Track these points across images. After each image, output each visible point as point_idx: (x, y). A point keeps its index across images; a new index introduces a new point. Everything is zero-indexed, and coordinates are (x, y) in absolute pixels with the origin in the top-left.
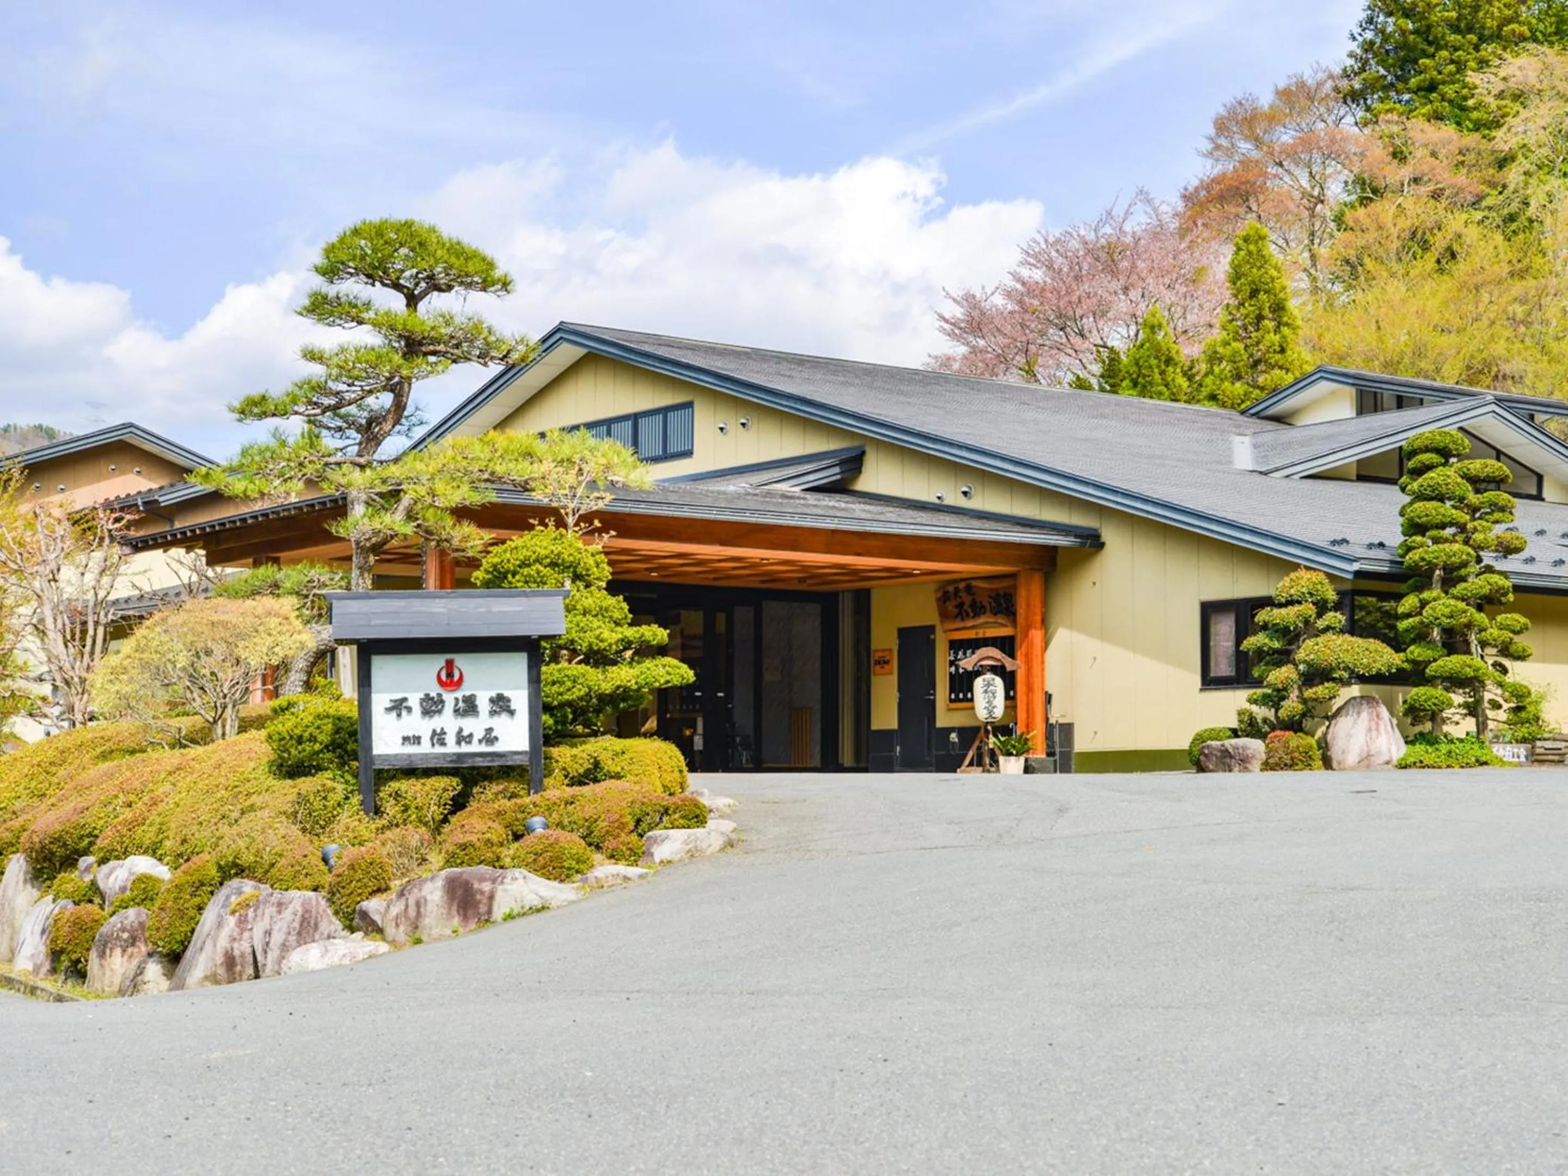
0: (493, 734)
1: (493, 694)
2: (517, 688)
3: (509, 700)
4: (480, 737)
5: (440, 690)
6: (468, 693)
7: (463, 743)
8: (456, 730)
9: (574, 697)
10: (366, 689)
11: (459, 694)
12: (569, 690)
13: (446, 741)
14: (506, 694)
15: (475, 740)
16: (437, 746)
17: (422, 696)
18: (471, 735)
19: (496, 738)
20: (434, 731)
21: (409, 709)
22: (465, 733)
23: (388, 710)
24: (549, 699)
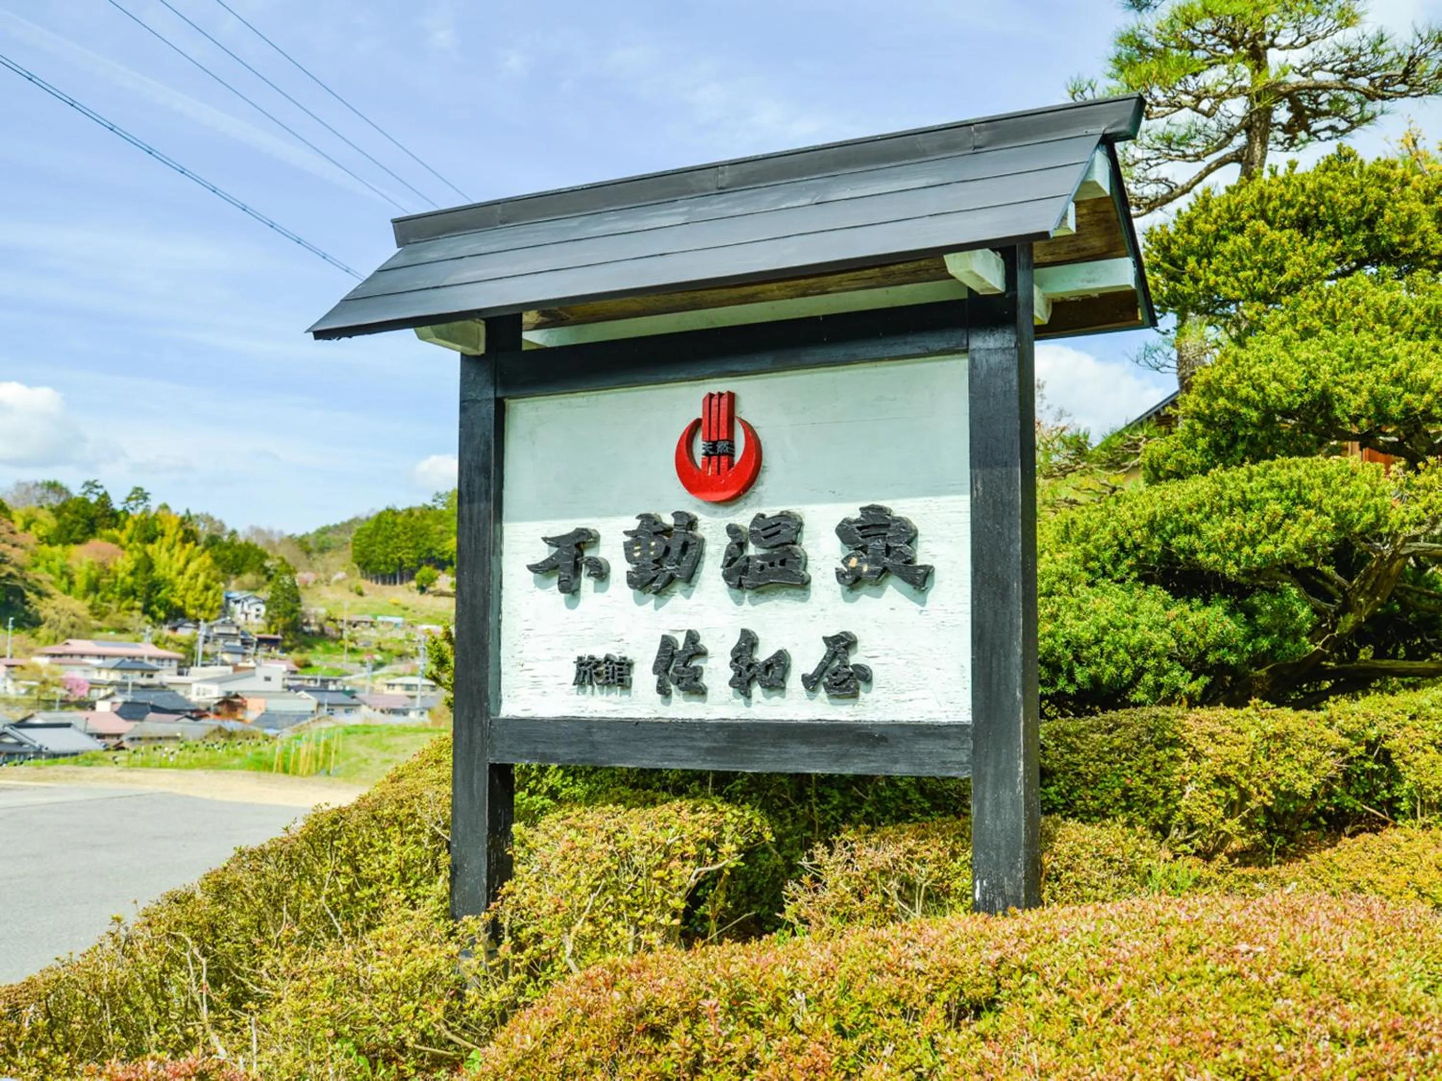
0: (854, 659)
1: (853, 512)
2: (935, 489)
3: (909, 534)
4: (810, 668)
5: (689, 504)
6: (771, 511)
7: (756, 690)
8: (733, 639)
9: (1288, 545)
10: (483, 507)
11: (743, 518)
12: (1273, 528)
13: (706, 680)
14: (900, 508)
15: (794, 682)
16: (677, 696)
17: (634, 524)
18: (780, 661)
19: (863, 675)
20: (667, 643)
21: (601, 572)
22: (762, 654)
23: (541, 569)
24: (1213, 556)
